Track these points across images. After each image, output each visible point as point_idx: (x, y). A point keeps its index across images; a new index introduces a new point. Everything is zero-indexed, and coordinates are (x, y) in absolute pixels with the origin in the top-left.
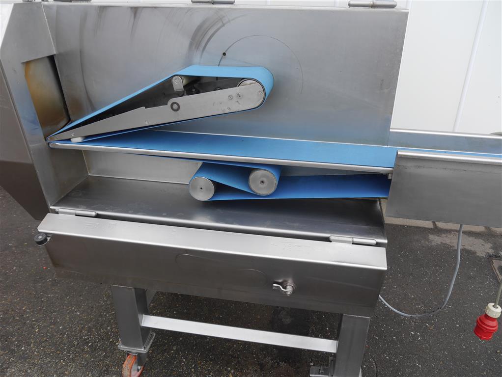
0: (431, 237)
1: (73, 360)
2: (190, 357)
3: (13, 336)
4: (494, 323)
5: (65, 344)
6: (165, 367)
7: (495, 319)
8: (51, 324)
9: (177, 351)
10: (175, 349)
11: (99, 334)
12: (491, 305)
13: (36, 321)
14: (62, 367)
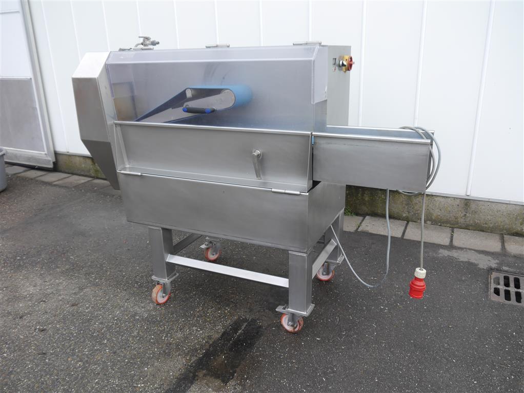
0: (441, 251)
1: (126, 290)
2: (202, 298)
3: (93, 274)
4: (422, 284)
5: (123, 282)
6: (183, 301)
7: (422, 279)
8: (119, 271)
9: (195, 295)
10: (194, 293)
11: (147, 280)
12: (418, 269)
13: (110, 269)
14: (118, 292)
